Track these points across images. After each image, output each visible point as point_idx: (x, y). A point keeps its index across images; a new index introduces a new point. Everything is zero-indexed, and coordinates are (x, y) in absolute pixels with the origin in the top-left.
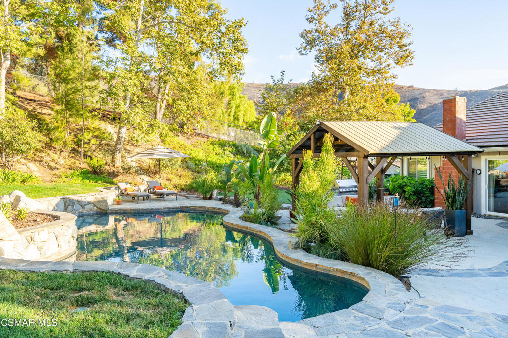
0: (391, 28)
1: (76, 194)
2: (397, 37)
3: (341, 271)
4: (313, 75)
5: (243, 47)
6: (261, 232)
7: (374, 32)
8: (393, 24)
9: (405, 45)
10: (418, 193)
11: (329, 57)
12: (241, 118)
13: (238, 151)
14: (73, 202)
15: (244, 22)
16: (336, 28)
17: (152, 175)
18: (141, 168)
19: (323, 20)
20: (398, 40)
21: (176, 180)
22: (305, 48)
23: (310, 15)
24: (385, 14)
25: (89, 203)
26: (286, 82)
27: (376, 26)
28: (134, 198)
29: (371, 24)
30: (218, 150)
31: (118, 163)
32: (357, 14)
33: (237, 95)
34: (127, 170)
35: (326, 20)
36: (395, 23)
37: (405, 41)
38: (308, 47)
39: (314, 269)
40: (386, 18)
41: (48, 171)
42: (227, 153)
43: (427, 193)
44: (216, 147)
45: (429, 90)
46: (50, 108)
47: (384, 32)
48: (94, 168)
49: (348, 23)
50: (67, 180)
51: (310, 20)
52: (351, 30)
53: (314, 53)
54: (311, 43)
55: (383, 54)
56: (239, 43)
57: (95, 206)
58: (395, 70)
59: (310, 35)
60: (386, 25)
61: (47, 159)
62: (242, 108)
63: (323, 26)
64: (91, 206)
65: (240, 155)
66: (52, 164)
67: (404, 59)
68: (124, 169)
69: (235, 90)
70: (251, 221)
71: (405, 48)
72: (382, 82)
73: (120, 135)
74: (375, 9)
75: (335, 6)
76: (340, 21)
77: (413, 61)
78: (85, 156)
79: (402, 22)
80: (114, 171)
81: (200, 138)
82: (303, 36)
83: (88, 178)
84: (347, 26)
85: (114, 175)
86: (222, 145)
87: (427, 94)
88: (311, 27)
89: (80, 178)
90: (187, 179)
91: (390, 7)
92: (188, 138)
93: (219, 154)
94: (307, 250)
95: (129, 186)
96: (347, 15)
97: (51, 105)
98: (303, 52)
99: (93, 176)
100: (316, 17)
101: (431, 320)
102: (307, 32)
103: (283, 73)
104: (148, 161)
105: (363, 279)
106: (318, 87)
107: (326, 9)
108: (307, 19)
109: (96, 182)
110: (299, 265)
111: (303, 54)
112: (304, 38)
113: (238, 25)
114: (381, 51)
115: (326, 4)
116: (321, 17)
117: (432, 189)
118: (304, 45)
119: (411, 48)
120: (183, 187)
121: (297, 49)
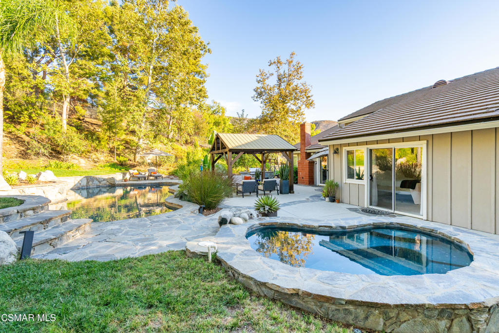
0: (301, 87)
8: (302, 85)
9: (309, 97)
16: (273, 87)
22: (257, 97)
25: (104, 180)
31: (138, 160)
32: (285, 79)
35: (267, 82)
36: (304, 85)
37: (310, 95)
38: (259, 97)
48: (120, 162)
49: (280, 84)
51: (259, 82)
54: (260, 95)
55: (299, 102)
57: (108, 182)
59: (259, 90)
60: (299, 85)
61: (94, 156)
63: (266, 85)
64: (105, 182)
66: (96, 160)
67: (310, 104)
71: (309, 99)
75: (273, 74)
76: (276, 83)
77: (314, 105)
79: (307, 84)
80: (134, 164)
82: (256, 90)
84: (280, 86)
88: (260, 85)
96: (280, 79)
98: (256, 99)
99: (119, 167)
100: (261, 80)
102: (258, 88)
103: (243, 111)
107: (267, 76)
108: (257, 81)
111: (255, 101)
114: (299, 100)
115: (267, 73)
116: (264, 80)
117: (297, 173)
118: (256, 95)
119: (312, 98)
121: (252, 97)
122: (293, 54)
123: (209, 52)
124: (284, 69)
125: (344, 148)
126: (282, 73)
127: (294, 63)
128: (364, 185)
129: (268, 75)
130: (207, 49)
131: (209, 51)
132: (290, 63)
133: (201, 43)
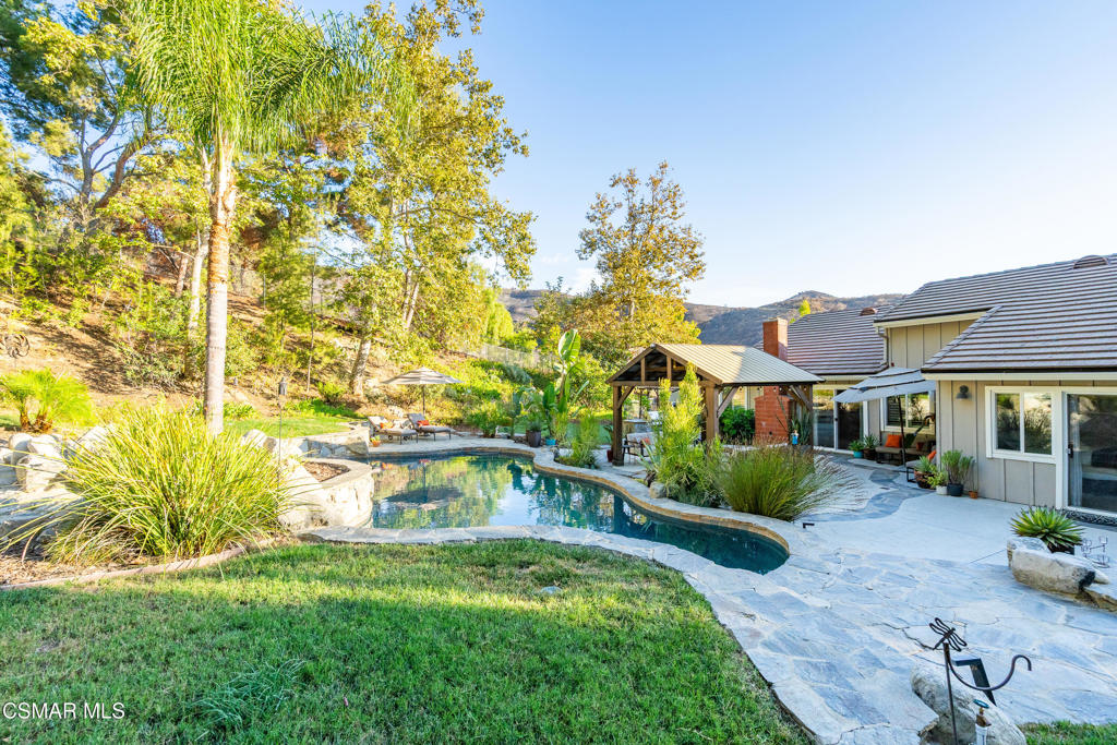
0: (681, 235)
1: (321, 433)
2: (690, 247)
3: (734, 522)
4: (593, 284)
5: (531, 247)
6: (597, 478)
7: (663, 239)
8: (684, 231)
9: (697, 256)
10: (737, 426)
11: (613, 264)
12: (496, 331)
13: (508, 375)
14: (319, 445)
15: (533, 216)
16: (619, 230)
17: (405, 406)
18: (389, 397)
19: (608, 221)
20: (689, 249)
21: (437, 413)
22: (585, 252)
23: (592, 212)
24: (675, 219)
25: (340, 446)
26: (563, 291)
27: (666, 233)
28: (390, 437)
29: (661, 230)
30: (482, 372)
31: (358, 390)
32: (643, 216)
33: (493, 303)
34: (372, 399)
36: (687, 230)
37: (697, 251)
38: (588, 250)
39: (698, 521)
40: (677, 223)
41: (262, 400)
42: (494, 377)
43: (748, 426)
44: (479, 369)
45: (697, 306)
46: (249, 311)
47: (675, 240)
48: (327, 396)
49: (634, 226)
50: (294, 413)
51: (592, 219)
52: (637, 233)
53: (596, 256)
54: (591, 246)
55: (671, 264)
56: (527, 241)
57: (349, 450)
58: (686, 284)
59: (590, 237)
60: (676, 231)
62: (498, 319)
63: (606, 228)
64: (343, 450)
65: (509, 378)
67: (694, 271)
68: (369, 397)
69: (491, 297)
70: (572, 465)
71: (696, 260)
72: (673, 295)
73: (363, 352)
74: (662, 212)
75: (620, 205)
76: (624, 223)
77: (704, 275)
78: (314, 382)
79: (692, 232)
80: (353, 401)
81: (456, 357)
82: (583, 237)
83: (322, 410)
84: (633, 229)
85: (356, 405)
86: (486, 366)
87: (696, 309)
88: (592, 226)
89: (312, 411)
90: (451, 411)
91: (679, 212)
92: (441, 357)
93: (484, 378)
94: (675, 498)
95: (384, 421)
96: (633, 216)
97: (251, 308)
98: (583, 256)
99: (328, 407)
100: (598, 215)
101: (876, 570)
102: (588, 233)
103: (560, 279)
104: (397, 387)
105: (765, 529)
106: (599, 298)
108: (588, 217)
109: (334, 415)
110: (677, 517)
111: (582, 259)
112: (584, 239)
113: (527, 219)
114: (670, 260)
115: (610, 201)
116: (604, 216)
117: (752, 423)
118: (584, 247)
119: (703, 259)
120: (449, 421)
121: (577, 251)
122: (664, 166)
123: (523, 153)
124: (643, 194)
125: (988, 389)
126: (638, 205)
127: (664, 185)
128: (1054, 465)
129: (611, 207)
130: (520, 145)
131: (524, 150)
132: (654, 183)
133: (508, 131)
